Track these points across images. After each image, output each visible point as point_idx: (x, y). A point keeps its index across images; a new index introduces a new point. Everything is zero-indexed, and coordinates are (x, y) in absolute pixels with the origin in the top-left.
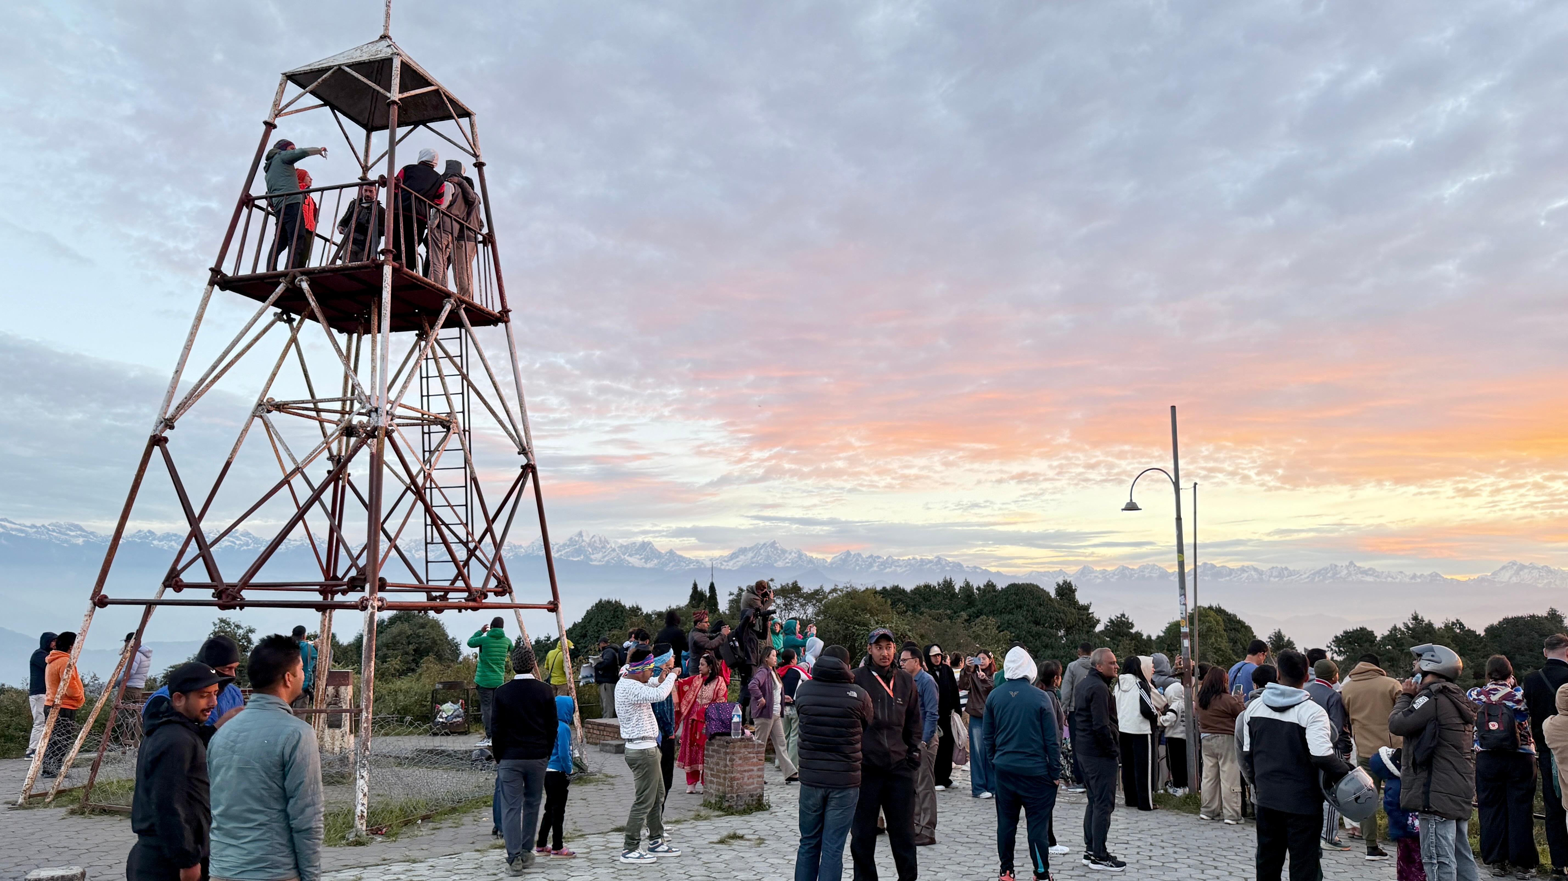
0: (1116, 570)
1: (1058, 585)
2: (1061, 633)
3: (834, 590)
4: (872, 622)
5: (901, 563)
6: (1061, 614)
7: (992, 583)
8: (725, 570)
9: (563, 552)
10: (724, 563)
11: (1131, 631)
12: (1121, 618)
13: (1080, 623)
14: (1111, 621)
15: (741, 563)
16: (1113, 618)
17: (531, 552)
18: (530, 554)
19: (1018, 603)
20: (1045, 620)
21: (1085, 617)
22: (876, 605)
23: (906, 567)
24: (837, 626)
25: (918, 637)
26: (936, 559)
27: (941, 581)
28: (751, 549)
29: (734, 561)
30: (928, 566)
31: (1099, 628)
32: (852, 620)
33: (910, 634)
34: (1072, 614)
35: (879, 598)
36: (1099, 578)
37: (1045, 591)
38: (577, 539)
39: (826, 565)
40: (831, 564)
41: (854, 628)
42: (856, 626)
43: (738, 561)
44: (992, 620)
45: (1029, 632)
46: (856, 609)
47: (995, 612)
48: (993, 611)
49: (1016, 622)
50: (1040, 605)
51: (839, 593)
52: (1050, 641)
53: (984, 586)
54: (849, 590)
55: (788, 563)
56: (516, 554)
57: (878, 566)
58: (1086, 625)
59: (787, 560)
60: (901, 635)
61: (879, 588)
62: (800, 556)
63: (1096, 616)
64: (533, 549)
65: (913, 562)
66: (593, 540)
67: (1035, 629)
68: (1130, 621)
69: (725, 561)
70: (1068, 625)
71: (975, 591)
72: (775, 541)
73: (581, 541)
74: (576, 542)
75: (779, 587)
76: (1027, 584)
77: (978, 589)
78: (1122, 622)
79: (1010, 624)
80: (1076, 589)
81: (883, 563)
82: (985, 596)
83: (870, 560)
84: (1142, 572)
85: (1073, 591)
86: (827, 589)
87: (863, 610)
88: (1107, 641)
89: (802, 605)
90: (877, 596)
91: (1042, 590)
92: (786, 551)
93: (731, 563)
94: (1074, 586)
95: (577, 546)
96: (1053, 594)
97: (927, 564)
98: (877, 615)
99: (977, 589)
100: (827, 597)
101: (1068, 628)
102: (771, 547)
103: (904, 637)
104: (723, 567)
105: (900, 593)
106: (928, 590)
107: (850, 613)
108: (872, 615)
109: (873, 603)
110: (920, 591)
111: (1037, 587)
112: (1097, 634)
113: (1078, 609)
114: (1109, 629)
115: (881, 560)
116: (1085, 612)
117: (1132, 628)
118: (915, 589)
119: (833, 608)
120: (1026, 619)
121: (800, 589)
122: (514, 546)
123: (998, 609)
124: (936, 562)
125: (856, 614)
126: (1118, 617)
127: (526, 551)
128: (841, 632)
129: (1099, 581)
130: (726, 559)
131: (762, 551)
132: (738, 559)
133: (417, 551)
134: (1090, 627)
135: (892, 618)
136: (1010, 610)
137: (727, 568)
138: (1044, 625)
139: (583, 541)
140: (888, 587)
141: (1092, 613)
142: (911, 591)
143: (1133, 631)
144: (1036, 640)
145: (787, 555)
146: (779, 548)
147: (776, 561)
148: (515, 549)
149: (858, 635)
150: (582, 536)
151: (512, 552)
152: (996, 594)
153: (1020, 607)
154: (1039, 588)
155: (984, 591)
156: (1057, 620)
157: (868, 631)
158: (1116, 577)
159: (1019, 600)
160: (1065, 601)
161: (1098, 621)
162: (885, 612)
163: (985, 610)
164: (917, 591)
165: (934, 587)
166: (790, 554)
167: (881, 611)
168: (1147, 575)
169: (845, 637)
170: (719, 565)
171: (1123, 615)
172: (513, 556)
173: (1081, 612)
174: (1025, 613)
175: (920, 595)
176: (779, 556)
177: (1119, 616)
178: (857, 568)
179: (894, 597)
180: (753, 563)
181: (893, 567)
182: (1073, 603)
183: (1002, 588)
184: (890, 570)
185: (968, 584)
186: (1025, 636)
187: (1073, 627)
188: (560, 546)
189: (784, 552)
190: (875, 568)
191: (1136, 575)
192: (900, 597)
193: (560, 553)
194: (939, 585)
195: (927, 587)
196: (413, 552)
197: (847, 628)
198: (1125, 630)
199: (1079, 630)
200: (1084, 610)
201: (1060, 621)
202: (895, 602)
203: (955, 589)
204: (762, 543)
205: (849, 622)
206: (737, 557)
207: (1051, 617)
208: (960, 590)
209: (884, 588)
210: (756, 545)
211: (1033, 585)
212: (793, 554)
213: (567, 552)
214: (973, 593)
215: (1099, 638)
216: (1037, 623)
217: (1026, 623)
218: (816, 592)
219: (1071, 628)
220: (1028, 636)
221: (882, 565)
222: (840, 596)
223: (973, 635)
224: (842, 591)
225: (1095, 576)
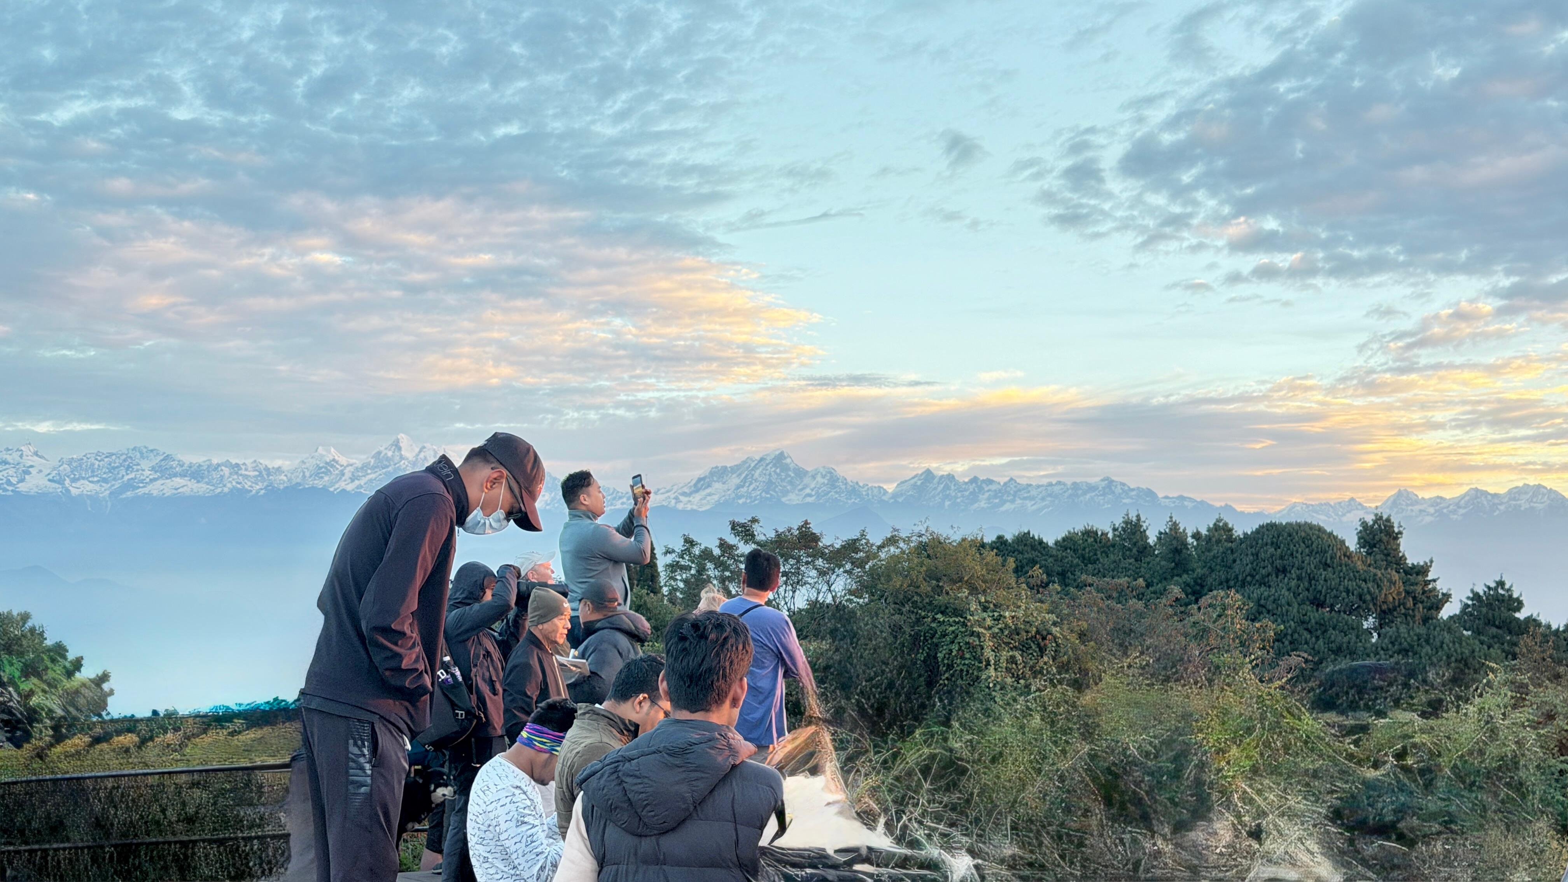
0: (1463, 497)
1: (1364, 524)
2: (1369, 623)
3: (892, 541)
4: (973, 607)
5: (1034, 493)
6: (1370, 585)
7: (1226, 524)
8: (684, 511)
9: (363, 481)
10: (682, 498)
11: (1517, 615)
12: (1496, 589)
13: (1410, 603)
14: (1476, 596)
15: (716, 497)
16: (1480, 590)
17: (299, 480)
18: (298, 484)
19: (1278, 563)
20: (1336, 597)
21: (1419, 589)
22: (984, 572)
23: (1043, 499)
24: (897, 617)
25: (1074, 638)
26: (1104, 484)
27: (1119, 522)
28: (735, 469)
29: (703, 493)
30: (1088, 496)
31: (1448, 611)
32: (930, 603)
33: (1055, 630)
34: (1392, 583)
35: (991, 556)
36: (1428, 514)
37: (1335, 538)
38: (390, 454)
39: (885, 498)
40: (895, 496)
41: (934, 619)
42: (939, 616)
43: (710, 495)
44: (1234, 597)
45: (1303, 622)
46: (938, 580)
47: (1232, 583)
48: (1227, 581)
49: (1274, 601)
50: (1326, 566)
51: (902, 545)
52: (1346, 639)
53: (1209, 530)
54: (924, 539)
55: (810, 495)
56: (271, 485)
57: (988, 499)
58: (1420, 606)
59: (808, 491)
60: (1038, 632)
61: (989, 538)
62: (833, 480)
63: (1441, 587)
64: (304, 476)
65: (1057, 489)
66: (422, 455)
67: (1314, 615)
68: (1515, 596)
69: (684, 494)
70: (1384, 607)
71: (1190, 540)
72: (782, 453)
73: (397, 458)
74: (388, 459)
75: (772, 535)
76: (1299, 525)
77: (1197, 536)
78: (1500, 599)
79: (1263, 606)
80: (1400, 533)
81: (997, 494)
82: (1209, 551)
83: (971, 488)
84: (1514, 499)
85: (1396, 537)
86: (876, 539)
87: (953, 582)
88: (1468, 638)
89: (822, 573)
90: (985, 552)
91: (1330, 534)
92: (806, 473)
93: (697, 497)
94: (1396, 525)
95: (390, 469)
96: (1352, 544)
97: (1085, 493)
98: (984, 591)
99: (1193, 537)
100: (875, 556)
101: (1384, 612)
102: (775, 465)
103: (1044, 638)
104: (680, 506)
105: (1033, 548)
106: (1090, 540)
107: (925, 588)
108: (974, 590)
109: (975, 567)
110: (1075, 543)
111: (1320, 529)
112: (1445, 623)
113: (1406, 573)
114: (1471, 614)
115: (993, 487)
116: (1420, 578)
117: (1518, 609)
118: (1064, 540)
119: (889, 579)
120: (1296, 595)
121: (815, 538)
122: (267, 469)
123: (1237, 577)
124: (1104, 488)
125: (938, 590)
126: (1489, 588)
127: (289, 480)
128: (907, 629)
129: (1428, 519)
130: (686, 490)
131: (757, 474)
132: (708, 491)
133: (74, 480)
134: (1430, 609)
135: (1018, 597)
136: (1263, 577)
137: (689, 507)
138: (1332, 606)
139: (402, 458)
140: (1009, 537)
141: (1434, 581)
142: (1057, 543)
143: (1521, 615)
144: (1317, 638)
145: (807, 480)
146: (792, 466)
147: (786, 493)
148: (269, 475)
149: (944, 635)
150: (400, 449)
151: (263, 480)
152: (1233, 545)
153: (1284, 571)
154: (1325, 531)
155: (1209, 539)
156: (1360, 597)
157: (964, 625)
158: (1462, 511)
159: (1282, 558)
160: (1378, 557)
161: (1447, 597)
162: (999, 583)
163: (1210, 580)
164: (1068, 543)
165: (1104, 534)
166: (814, 477)
167: (993, 581)
168: (1525, 506)
169: (915, 638)
170: (673, 501)
171: (1501, 584)
172: (265, 488)
173: (1412, 578)
174: (1293, 583)
175: (1075, 551)
176: (791, 483)
177: (1493, 585)
178: (947, 503)
179: (1020, 557)
180: (740, 497)
181: (1019, 501)
182: (1395, 560)
183: (1245, 534)
184: (1013, 506)
185: (1175, 526)
186: (1294, 631)
187: (1395, 609)
188: (357, 469)
189: (800, 473)
190: (983, 504)
191: (1502, 508)
192: (1034, 554)
193: (357, 482)
194: (1115, 530)
195: (1089, 533)
196: (67, 482)
197: (918, 621)
198: (1505, 614)
199: (1406, 615)
200: (1418, 574)
201: (1368, 597)
202: (1022, 567)
203: (1147, 538)
204: (758, 458)
205: (923, 608)
206: (709, 486)
207: (1348, 591)
208: (1159, 539)
209: (1000, 538)
210: (744, 462)
211: (1311, 527)
212: (819, 478)
213: (371, 481)
214: (1185, 544)
215: (1449, 630)
216: (1319, 604)
217: (1296, 605)
218: (852, 546)
219: (1391, 611)
220: (1300, 629)
221: (995, 497)
222: (903, 552)
223: (1193, 631)
224: (907, 541)
225: (1421, 511)
